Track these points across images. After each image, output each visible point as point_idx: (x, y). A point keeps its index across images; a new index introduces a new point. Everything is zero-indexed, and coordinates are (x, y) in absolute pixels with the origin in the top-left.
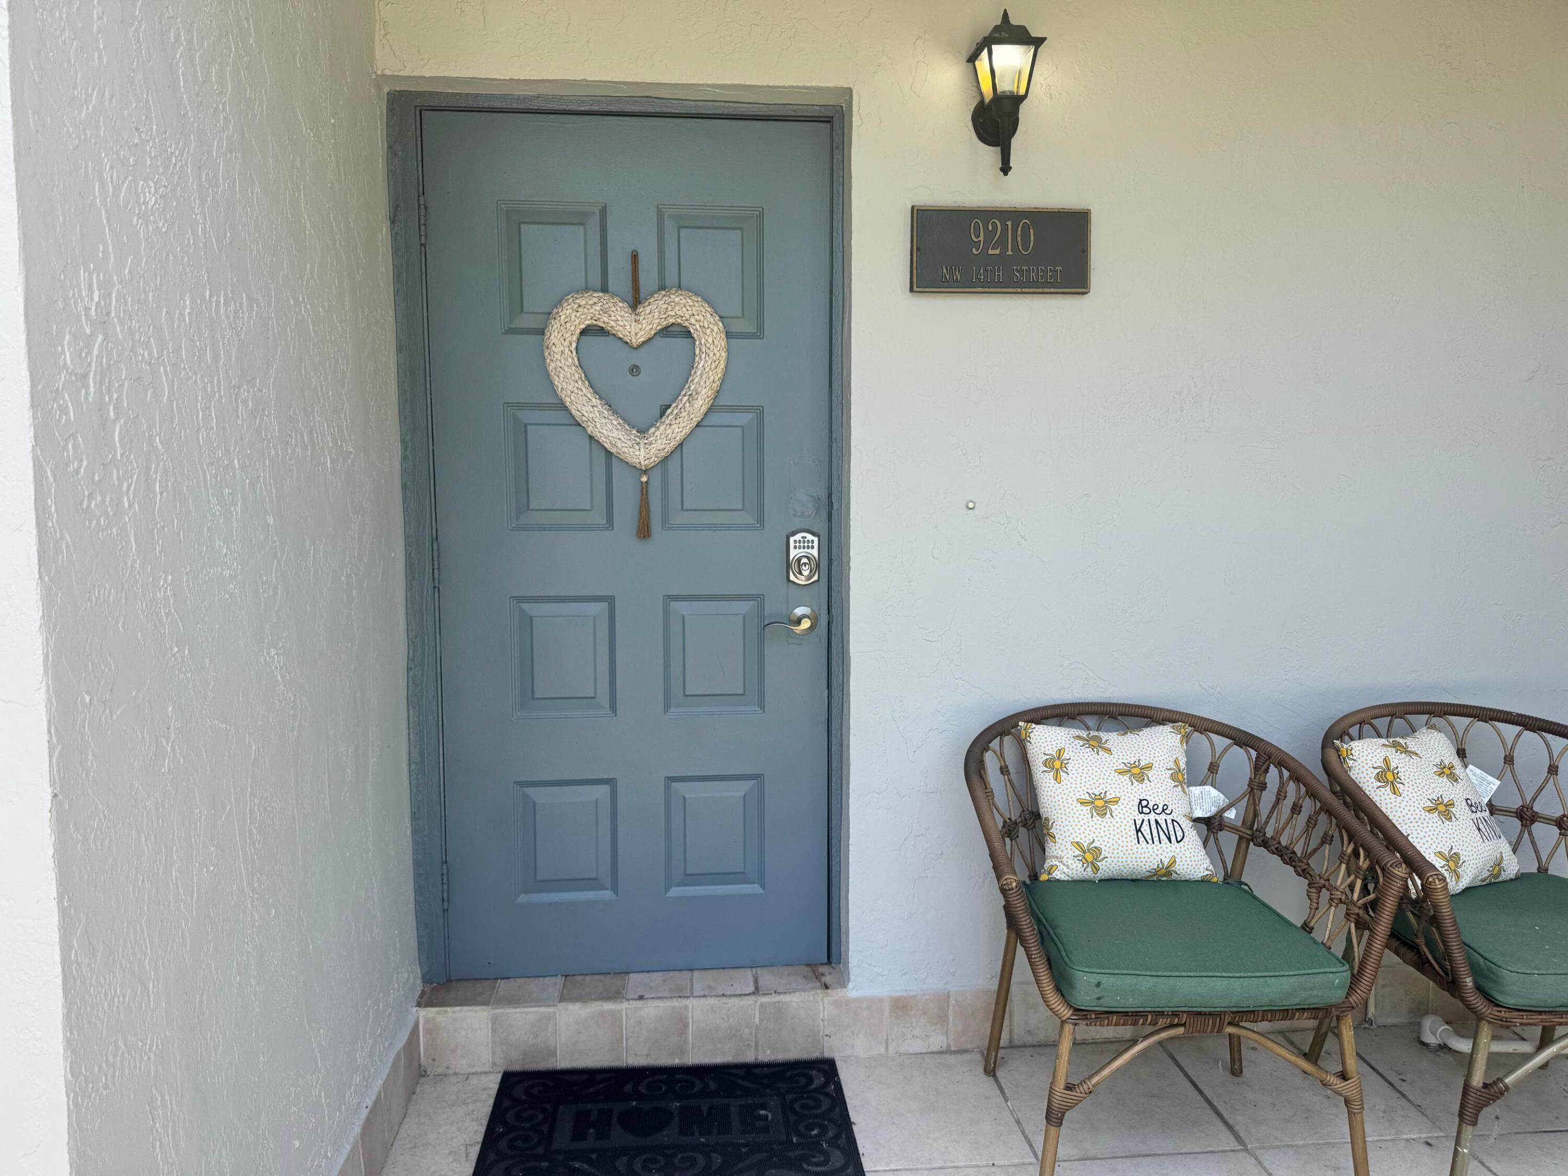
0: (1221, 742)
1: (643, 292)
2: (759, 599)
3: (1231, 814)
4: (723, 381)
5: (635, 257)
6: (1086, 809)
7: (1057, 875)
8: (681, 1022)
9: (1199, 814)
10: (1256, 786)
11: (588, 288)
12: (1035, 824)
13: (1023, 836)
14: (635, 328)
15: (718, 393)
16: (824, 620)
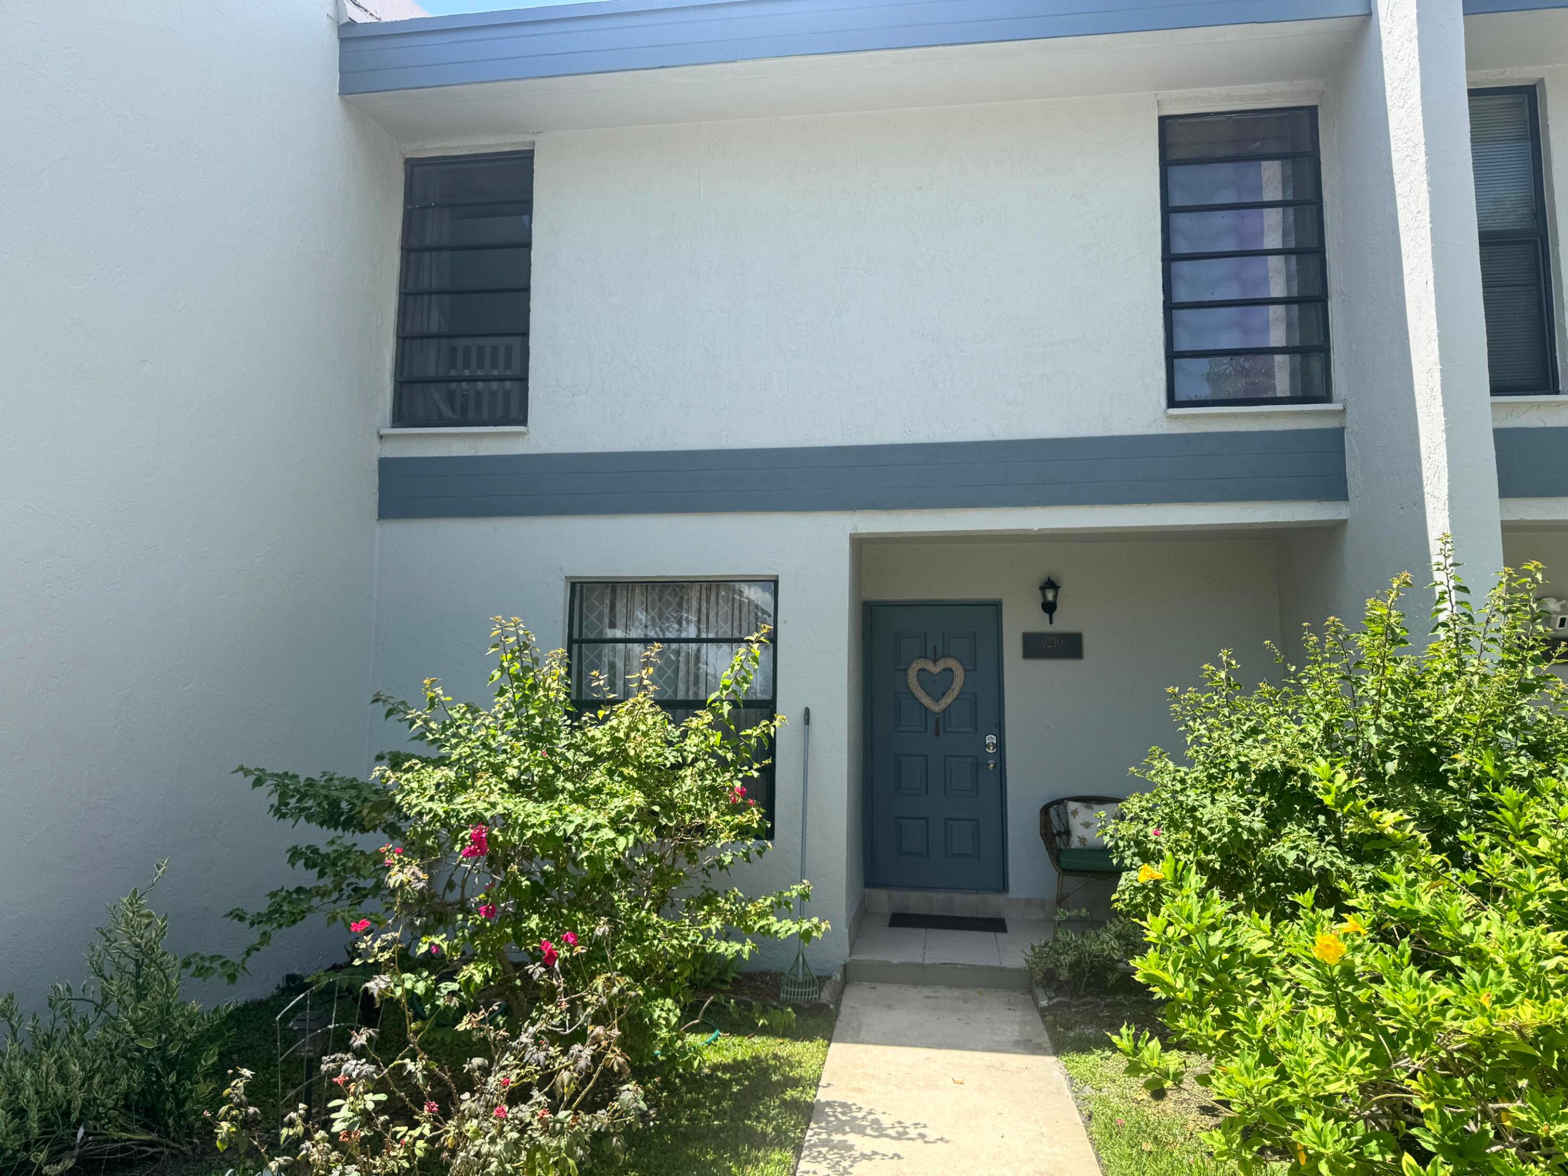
1: (937, 658)
2: (976, 757)
4: (963, 685)
5: (935, 648)
6: (1082, 827)
7: (1073, 847)
11: (920, 657)
12: (1068, 833)
13: (1064, 837)
14: (935, 669)
15: (962, 689)
16: (999, 765)
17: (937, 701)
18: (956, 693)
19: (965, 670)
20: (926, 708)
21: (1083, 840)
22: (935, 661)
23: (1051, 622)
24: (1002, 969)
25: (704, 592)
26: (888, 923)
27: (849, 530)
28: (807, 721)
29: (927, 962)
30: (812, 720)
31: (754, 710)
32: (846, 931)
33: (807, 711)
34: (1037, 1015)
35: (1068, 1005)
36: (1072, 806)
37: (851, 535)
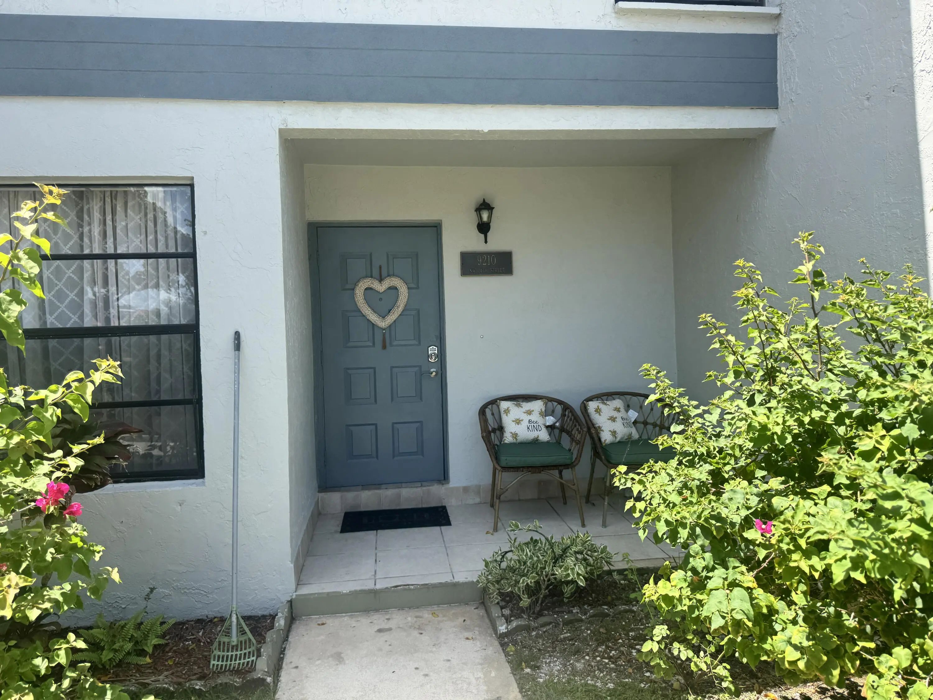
0: (555, 404)
1: (383, 277)
2: (420, 367)
3: (557, 424)
4: (407, 302)
5: (380, 267)
6: (514, 423)
7: (506, 442)
8: (399, 496)
9: (548, 424)
10: (563, 415)
11: (367, 277)
12: (501, 429)
13: (498, 433)
14: (381, 287)
15: (406, 306)
16: (440, 372)
17: (384, 317)
18: (401, 309)
19: (408, 288)
20: (373, 324)
21: (515, 435)
22: (381, 280)
23: (486, 242)
24: (455, 585)
25: (108, 200)
26: (339, 529)
27: (278, 124)
28: (238, 347)
29: (379, 586)
30: (243, 344)
31: (178, 336)
32: (292, 565)
33: (237, 335)
34: (496, 643)
35: (528, 629)
36: (504, 405)
37: (281, 131)
